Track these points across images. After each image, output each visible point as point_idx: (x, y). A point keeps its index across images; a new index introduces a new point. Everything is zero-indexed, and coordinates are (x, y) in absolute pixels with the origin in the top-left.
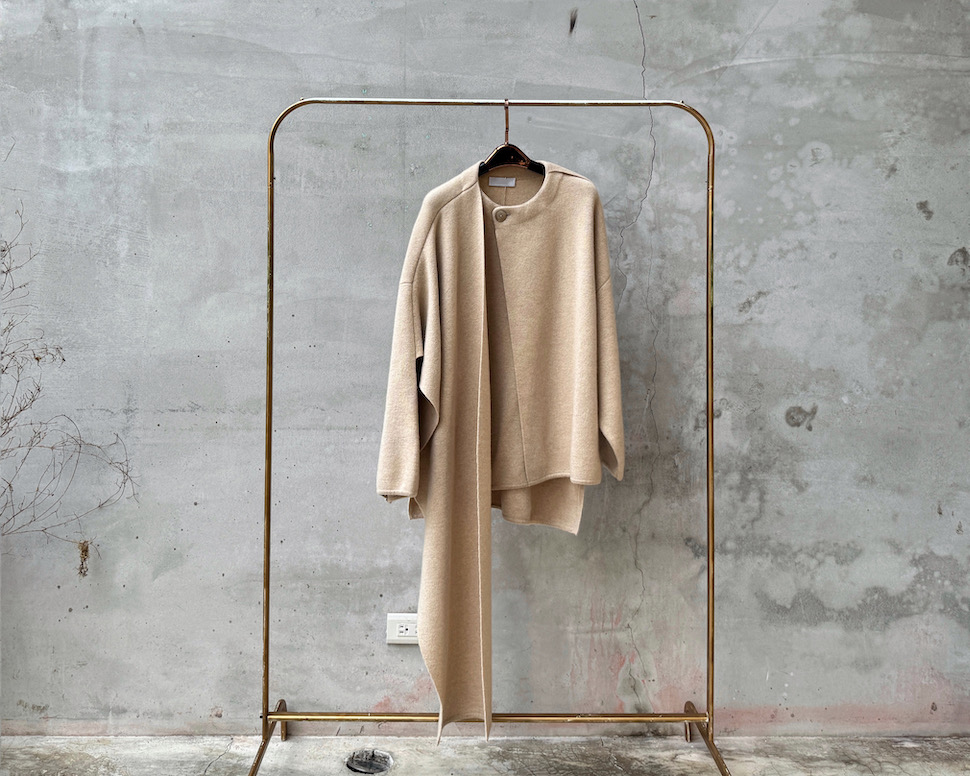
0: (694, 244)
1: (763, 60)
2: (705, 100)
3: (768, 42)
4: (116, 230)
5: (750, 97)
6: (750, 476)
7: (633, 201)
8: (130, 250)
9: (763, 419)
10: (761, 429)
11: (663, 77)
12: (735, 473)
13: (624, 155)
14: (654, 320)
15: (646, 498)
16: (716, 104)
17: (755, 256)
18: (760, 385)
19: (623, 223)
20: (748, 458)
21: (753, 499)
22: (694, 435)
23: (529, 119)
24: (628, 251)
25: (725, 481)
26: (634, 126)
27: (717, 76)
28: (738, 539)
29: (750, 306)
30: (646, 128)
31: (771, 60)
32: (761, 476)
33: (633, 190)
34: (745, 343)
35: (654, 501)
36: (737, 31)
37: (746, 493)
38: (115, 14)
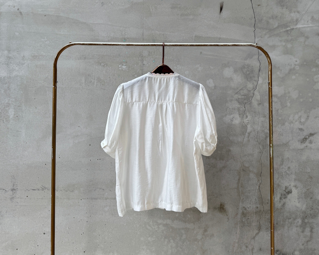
0: (279, 111)
1: (311, 25)
2: (284, 44)
3: (313, 17)
4: (8, 105)
5: (305, 42)
6: (306, 221)
7: (250, 91)
8: (15, 114)
9: (312, 193)
10: (311, 198)
11: (264, 33)
12: (299, 219)
13: (246, 69)
14: (260, 147)
15: (257, 231)
16: (289, 46)
17: (308, 117)
18: (311, 178)
19: (246, 101)
20: (305, 212)
21: (307, 232)
22: (280, 202)
23: (201, 53)
24: (248, 114)
25: (294, 223)
26: (250, 56)
27: (289, 33)
28: (301, 251)
29: (306, 140)
30: (256, 57)
31: (314, 25)
32: (311, 220)
33: (250, 86)
34: (304, 158)
35: (261, 233)
36: (298, 12)
37: (304, 228)
38: (9, 6)
